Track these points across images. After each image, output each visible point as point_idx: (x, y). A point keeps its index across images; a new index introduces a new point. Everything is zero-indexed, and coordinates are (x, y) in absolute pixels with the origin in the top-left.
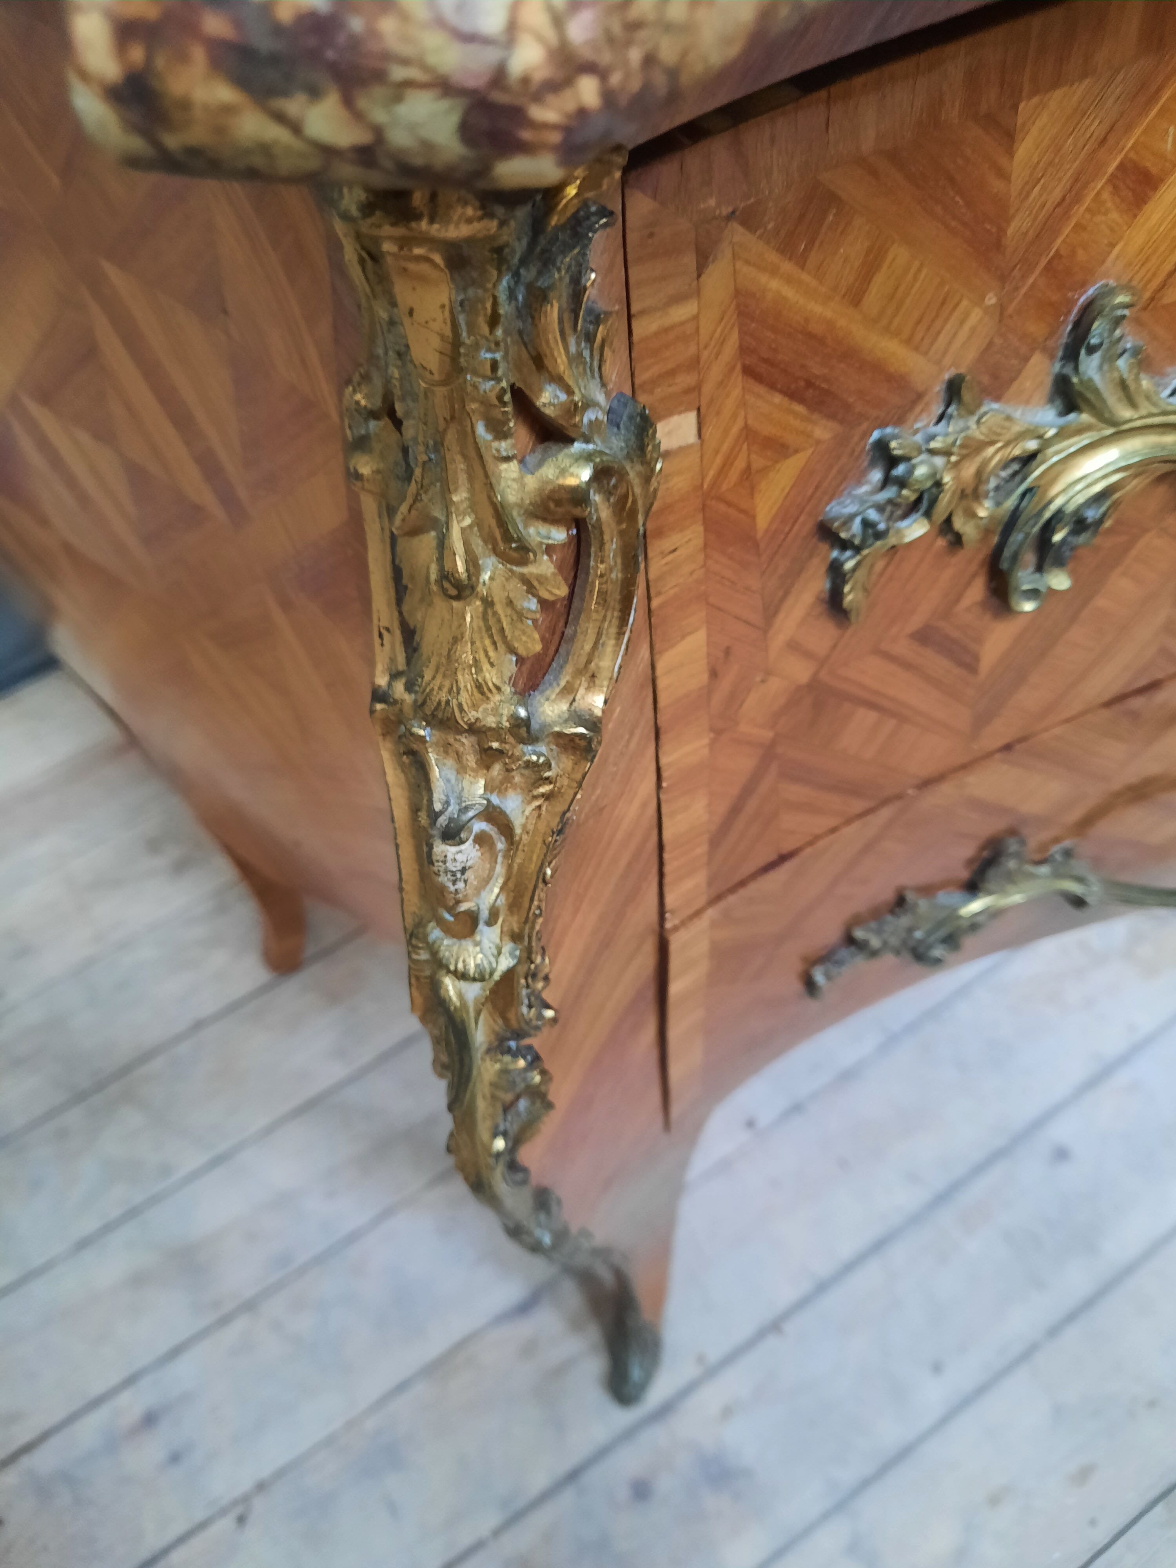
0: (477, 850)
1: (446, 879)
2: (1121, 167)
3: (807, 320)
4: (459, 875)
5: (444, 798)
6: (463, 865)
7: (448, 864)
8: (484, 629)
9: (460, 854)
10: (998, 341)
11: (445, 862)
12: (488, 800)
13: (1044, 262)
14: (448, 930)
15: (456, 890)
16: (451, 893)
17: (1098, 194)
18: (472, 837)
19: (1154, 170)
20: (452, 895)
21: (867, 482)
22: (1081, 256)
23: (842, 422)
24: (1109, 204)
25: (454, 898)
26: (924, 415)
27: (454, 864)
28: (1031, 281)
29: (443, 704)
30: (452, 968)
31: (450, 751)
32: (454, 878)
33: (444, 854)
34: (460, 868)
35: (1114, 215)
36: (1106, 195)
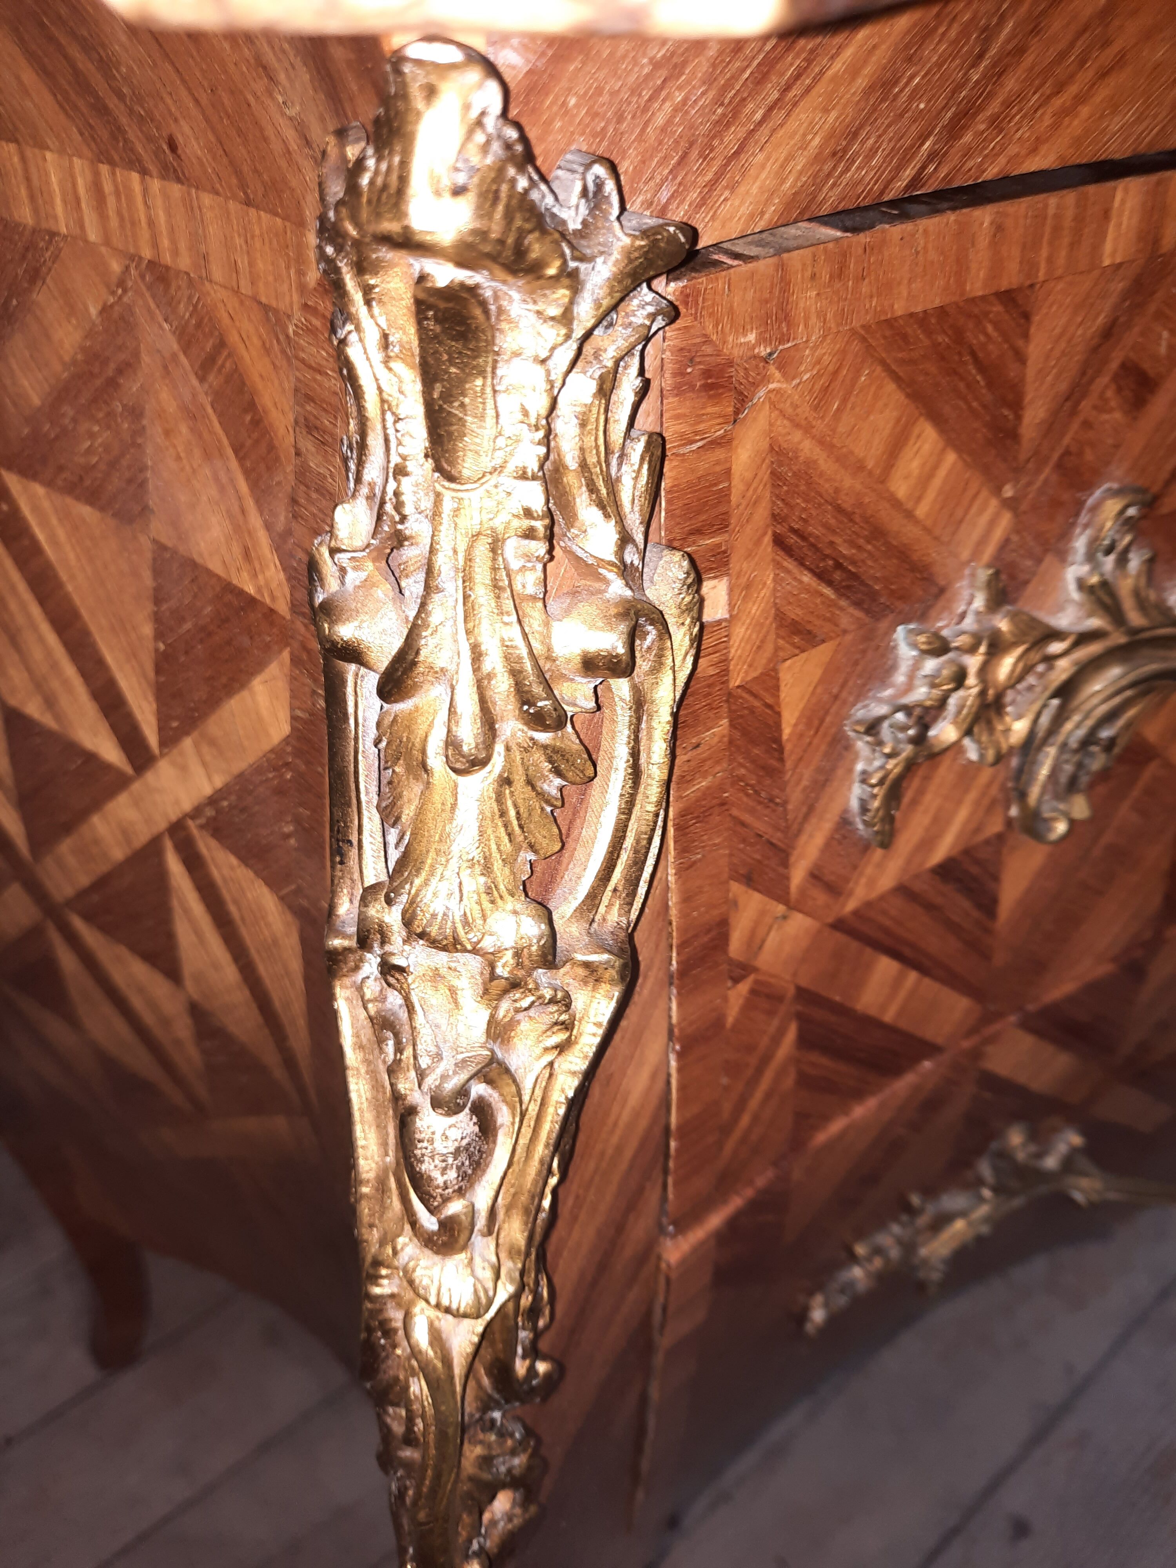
0: (475, 1124)
1: (432, 1167)
2: (1123, 366)
3: (837, 490)
4: (450, 1160)
5: (434, 1050)
6: (456, 1144)
7: (435, 1145)
8: (497, 814)
9: (453, 1129)
10: (1015, 538)
11: (431, 1141)
12: (492, 1051)
13: (1056, 456)
14: (429, 1242)
15: (445, 1183)
16: (438, 1187)
17: (1103, 393)
18: (469, 1105)
19: (1151, 373)
20: (440, 1191)
21: (892, 685)
22: (1089, 456)
23: (867, 612)
24: (1113, 404)
25: (441, 1195)
26: (945, 615)
27: (445, 1144)
28: (1042, 477)
29: (439, 918)
30: (433, 1301)
31: (441, 986)
32: (444, 1164)
33: (431, 1130)
34: (452, 1149)
35: (1118, 415)
36: (1109, 393)
